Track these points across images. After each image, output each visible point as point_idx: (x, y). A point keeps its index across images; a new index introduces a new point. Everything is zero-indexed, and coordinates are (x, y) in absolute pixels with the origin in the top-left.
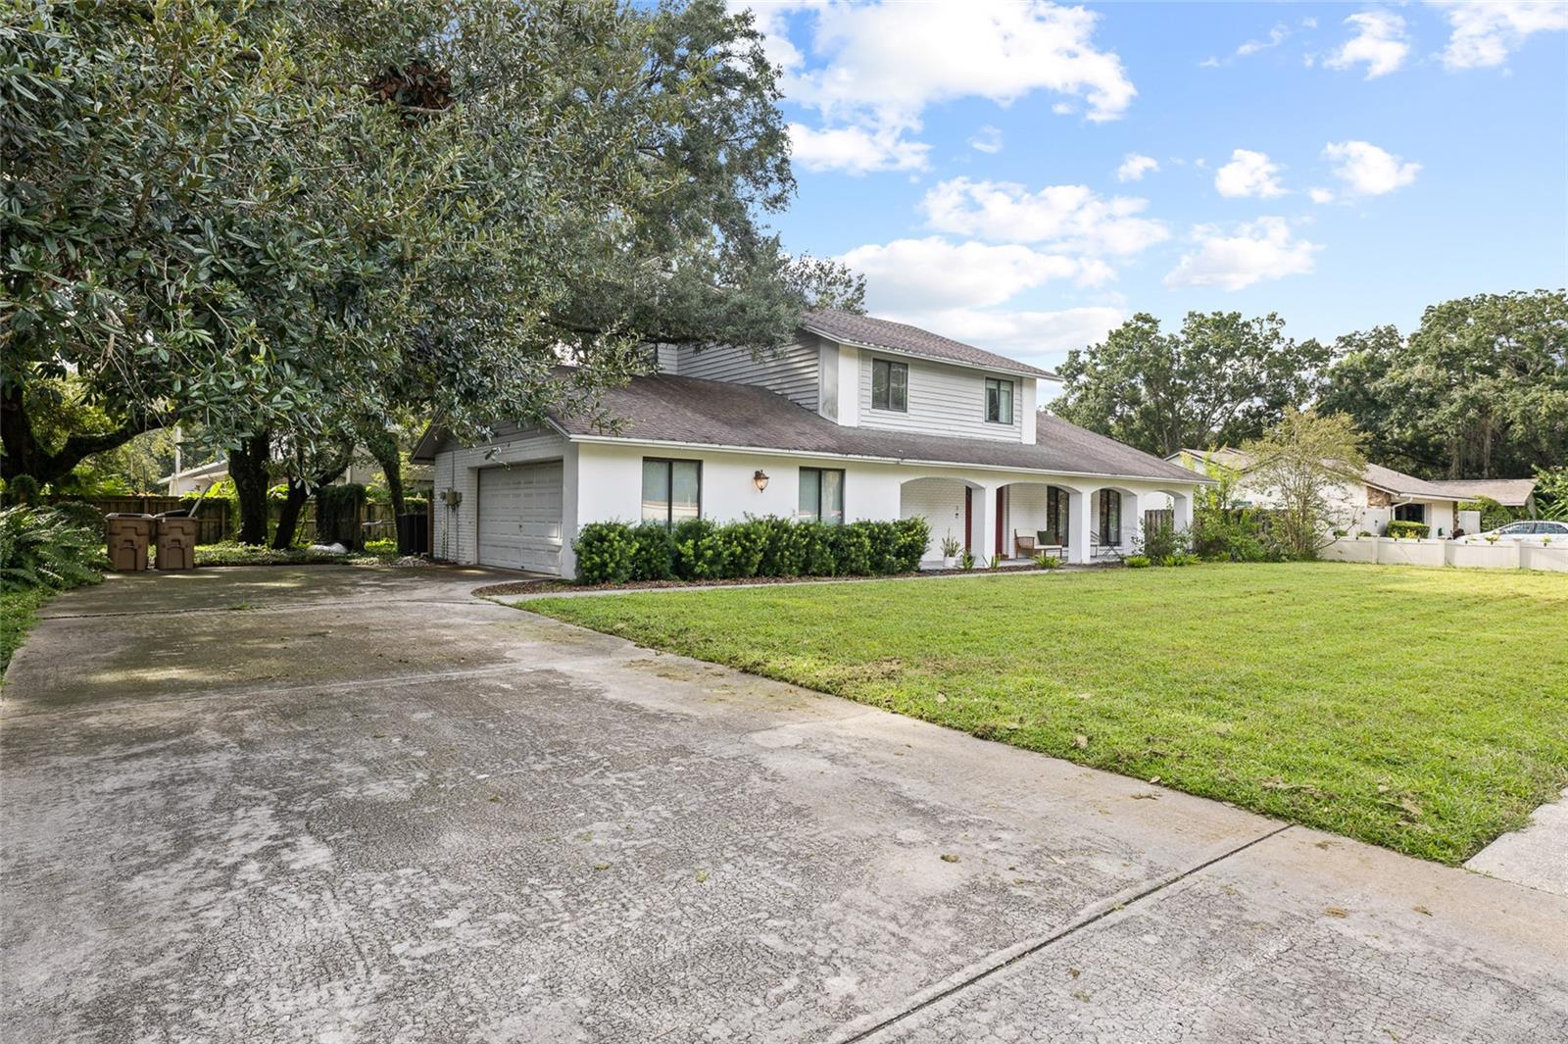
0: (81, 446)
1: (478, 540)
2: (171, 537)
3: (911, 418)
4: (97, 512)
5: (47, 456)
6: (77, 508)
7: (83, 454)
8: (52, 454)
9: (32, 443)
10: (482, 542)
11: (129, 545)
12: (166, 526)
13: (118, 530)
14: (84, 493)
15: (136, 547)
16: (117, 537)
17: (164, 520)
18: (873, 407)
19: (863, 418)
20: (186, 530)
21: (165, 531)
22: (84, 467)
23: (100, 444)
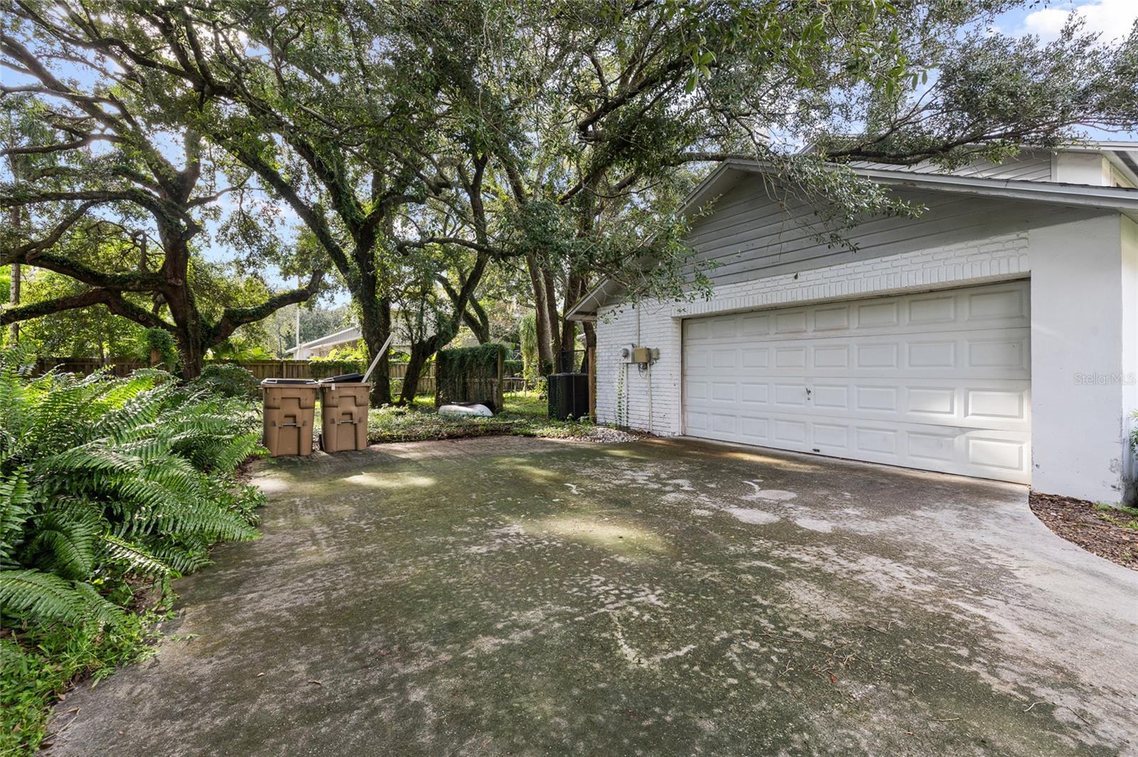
0: (236, 318)
1: (683, 406)
2: (341, 409)
4: (247, 376)
5: (209, 326)
6: (227, 371)
7: (237, 324)
8: (212, 325)
9: (196, 315)
10: (688, 408)
11: (290, 422)
12: (336, 395)
13: (276, 403)
14: (238, 358)
15: (299, 425)
16: (276, 411)
17: (333, 386)
20: (359, 400)
21: (335, 402)
22: (238, 336)
23: (250, 316)
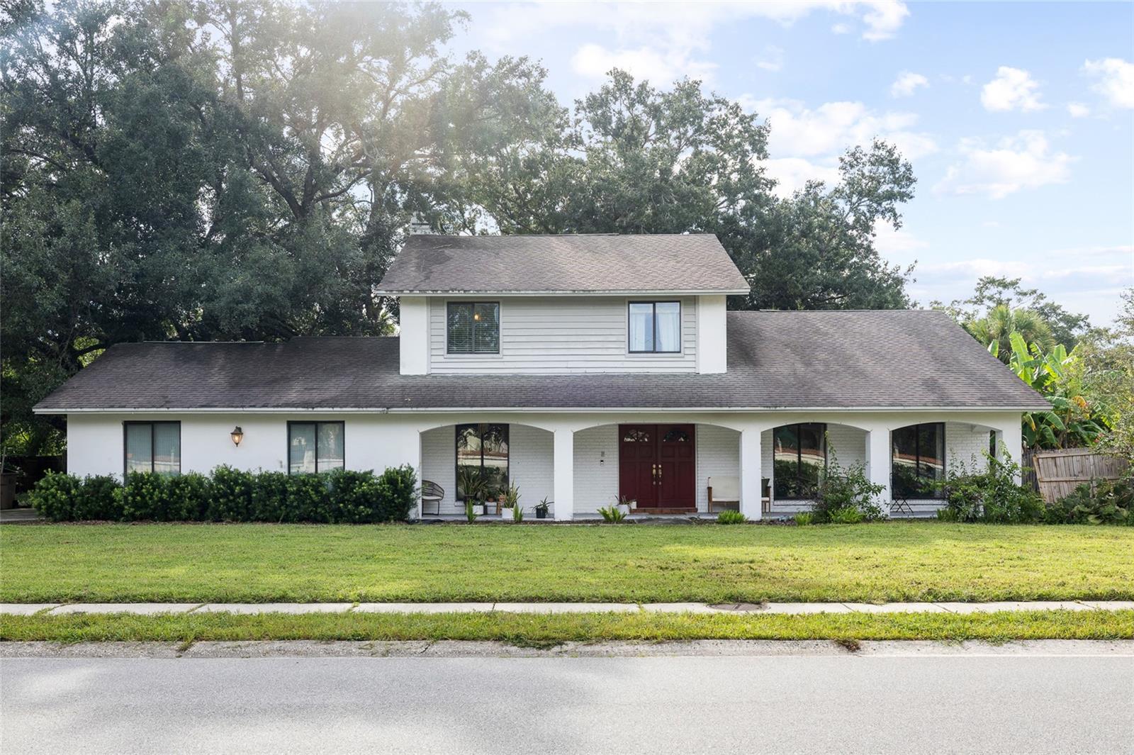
3: (506, 359)
18: (449, 352)
19: (434, 365)
